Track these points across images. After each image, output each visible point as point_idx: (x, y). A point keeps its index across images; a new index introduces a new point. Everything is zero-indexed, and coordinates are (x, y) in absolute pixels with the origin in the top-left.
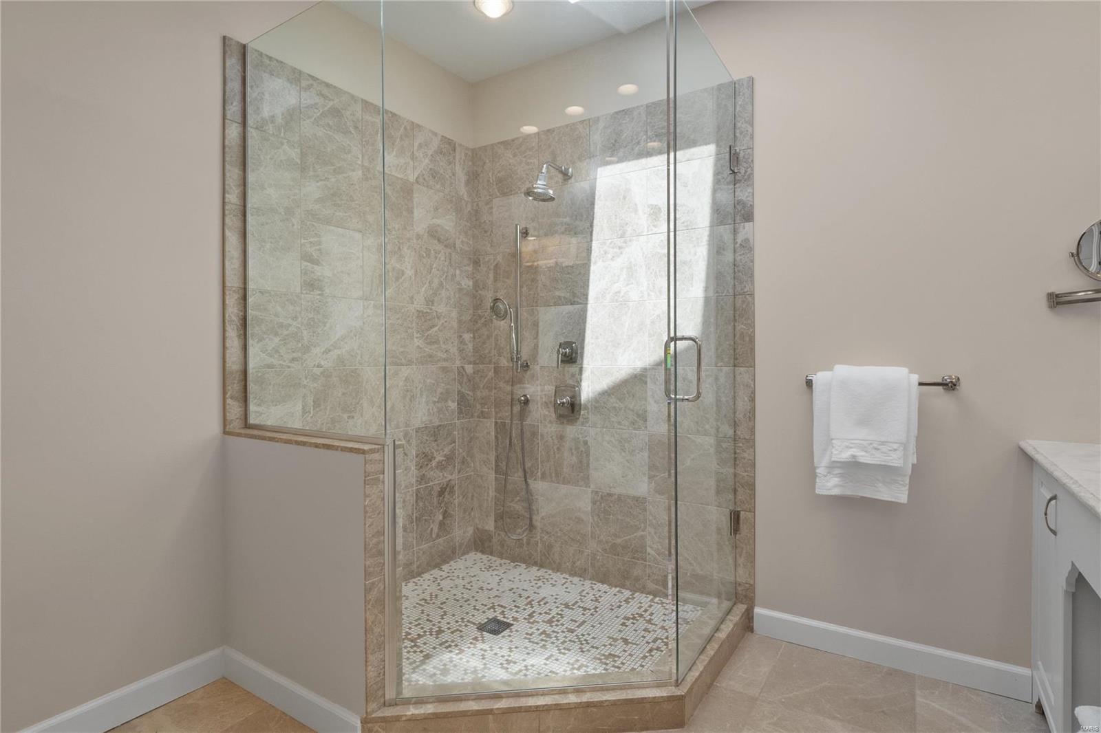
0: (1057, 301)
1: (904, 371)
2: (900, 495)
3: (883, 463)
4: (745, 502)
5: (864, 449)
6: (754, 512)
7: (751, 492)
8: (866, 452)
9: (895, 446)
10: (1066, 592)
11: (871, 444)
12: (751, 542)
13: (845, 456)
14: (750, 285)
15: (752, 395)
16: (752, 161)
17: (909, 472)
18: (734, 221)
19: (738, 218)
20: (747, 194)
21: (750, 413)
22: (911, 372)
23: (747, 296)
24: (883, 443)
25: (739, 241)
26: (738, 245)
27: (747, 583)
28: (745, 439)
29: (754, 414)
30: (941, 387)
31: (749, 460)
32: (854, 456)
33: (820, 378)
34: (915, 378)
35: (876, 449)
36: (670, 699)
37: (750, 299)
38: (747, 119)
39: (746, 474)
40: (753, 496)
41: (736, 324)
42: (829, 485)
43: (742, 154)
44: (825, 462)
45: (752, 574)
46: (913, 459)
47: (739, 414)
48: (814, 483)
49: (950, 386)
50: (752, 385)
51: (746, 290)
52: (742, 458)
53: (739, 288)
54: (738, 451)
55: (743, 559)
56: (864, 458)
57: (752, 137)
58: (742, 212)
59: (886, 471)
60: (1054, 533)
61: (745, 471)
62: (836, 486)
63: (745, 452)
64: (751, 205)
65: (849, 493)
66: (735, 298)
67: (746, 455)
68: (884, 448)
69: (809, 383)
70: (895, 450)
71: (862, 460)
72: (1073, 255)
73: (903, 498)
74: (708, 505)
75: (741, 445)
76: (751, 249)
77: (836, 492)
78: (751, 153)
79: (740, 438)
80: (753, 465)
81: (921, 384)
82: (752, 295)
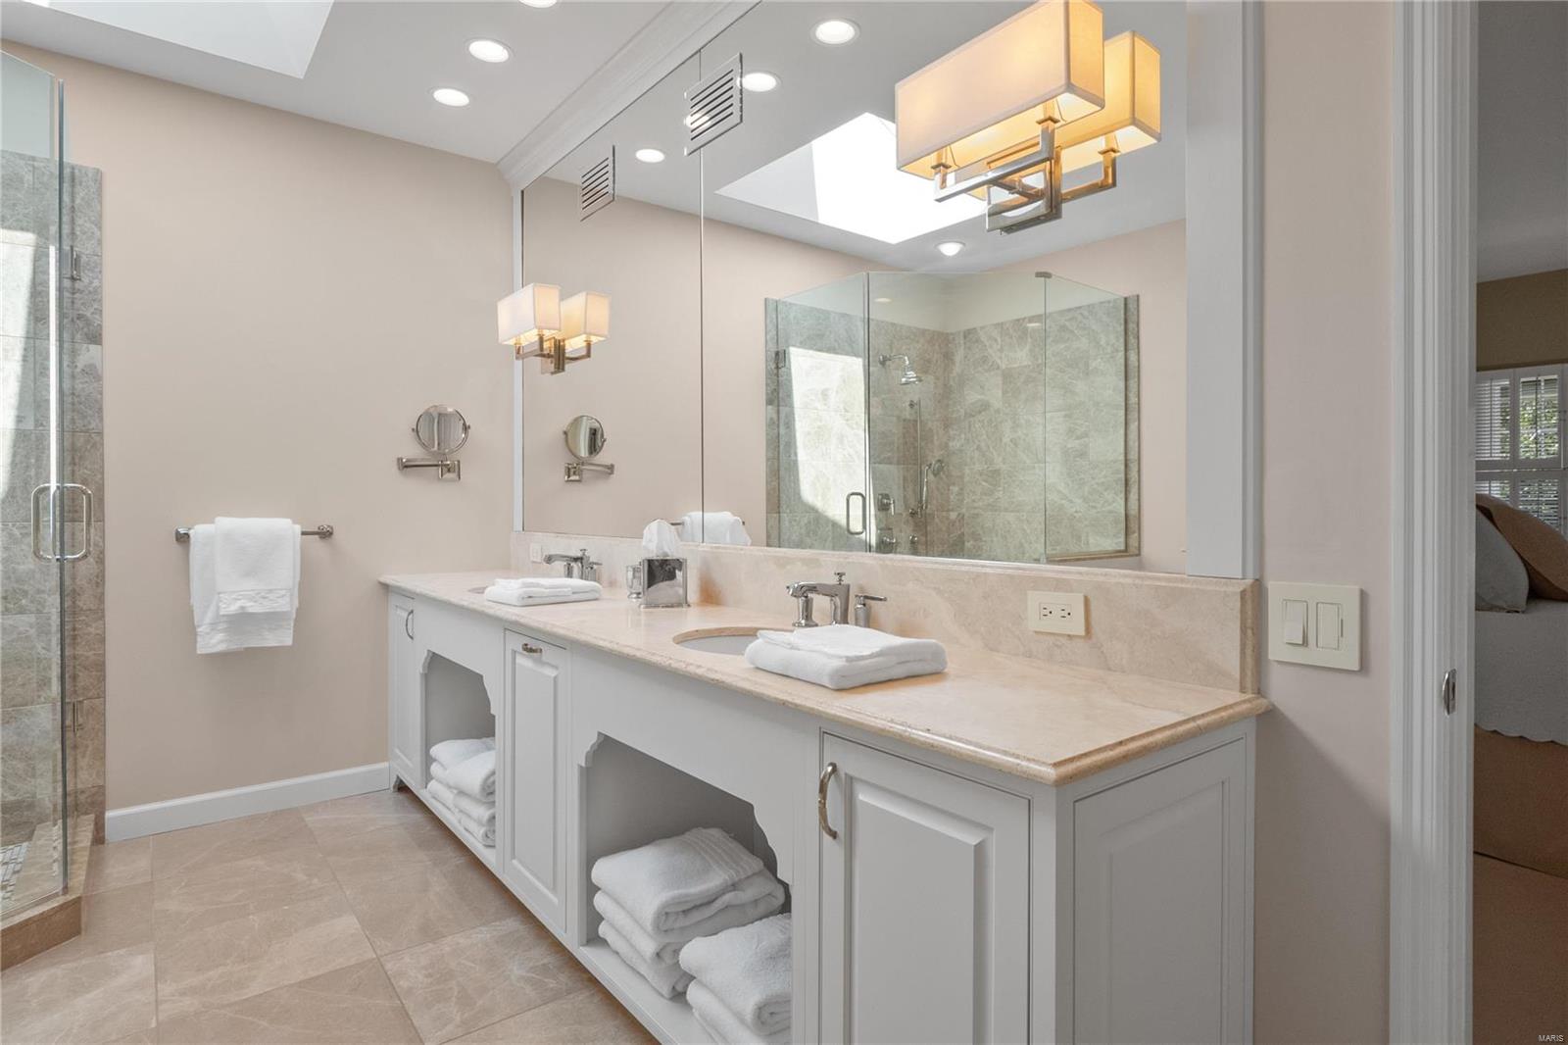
0: (405, 466)
1: (289, 521)
2: (284, 638)
3: (272, 610)
4: (91, 687)
5: (251, 599)
6: (105, 697)
7: (99, 674)
8: (255, 602)
9: (283, 592)
10: (422, 675)
11: (259, 593)
12: (100, 734)
13: (234, 608)
14: (97, 421)
15: (101, 556)
16: (100, 272)
17: (294, 616)
18: (73, 339)
19: (78, 337)
20: (92, 310)
21: (97, 577)
22: (294, 522)
23: (93, 435)
24: (270, 591)
25: (80, 365)
26: (78, 370)
27: (94, 787)
28: (90, 610)
29: (103, 576)
30: (317, 536)
31: (98, 634)
32: (242, 608)
33: (199, 532)
34: (298, 529)
35: (264, 598)
36: (62, 907)
37: (97, 439)
38: (93, 219)
39: (93, 652)
40: (102, 679)
41: (76, 468)
42: (212, 641)
43: (84, 259)
44: (209, 617)
45: (102, 774)
46: (296, 603)
47: (81, 580)
48: (195, 642)
49: (325, 534)
50: (101, 544)
51: (91, 427)
52: (85, 634)
53: (79, 423)
54: (77, 626)
55: (86, 760)
56: (254, 608)
57: (100, 242)
58: (85, 330)
59: (272, 619)
60: (412, 638)
61: (91, 650)
62: (222, 641)
63: (90, 626)
64: (99, 325)
65: (233, 647)
66: (73, 435)
67: (92, 630)
68: (271, 596)
69: (183, 539)
70: (283, 596)
71: (250, 610)
72: (413, 430)
73: (288, 641)
74: (26, 705)
75: (84, 618)
76: (99, 378)
77: (221, 648)
78: (98, 261)
79: (82, 610)
80: (103, 641)
81: (303, 533)
82: (100, 434)
